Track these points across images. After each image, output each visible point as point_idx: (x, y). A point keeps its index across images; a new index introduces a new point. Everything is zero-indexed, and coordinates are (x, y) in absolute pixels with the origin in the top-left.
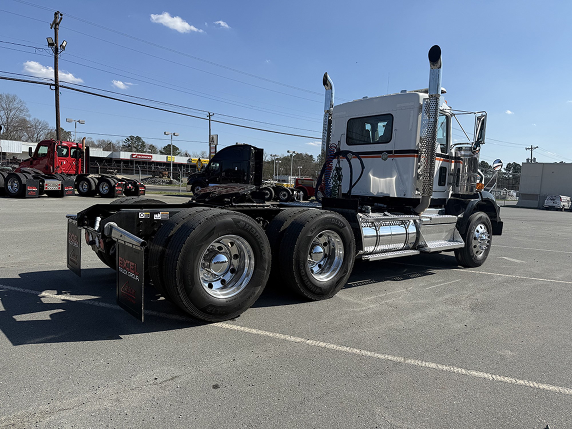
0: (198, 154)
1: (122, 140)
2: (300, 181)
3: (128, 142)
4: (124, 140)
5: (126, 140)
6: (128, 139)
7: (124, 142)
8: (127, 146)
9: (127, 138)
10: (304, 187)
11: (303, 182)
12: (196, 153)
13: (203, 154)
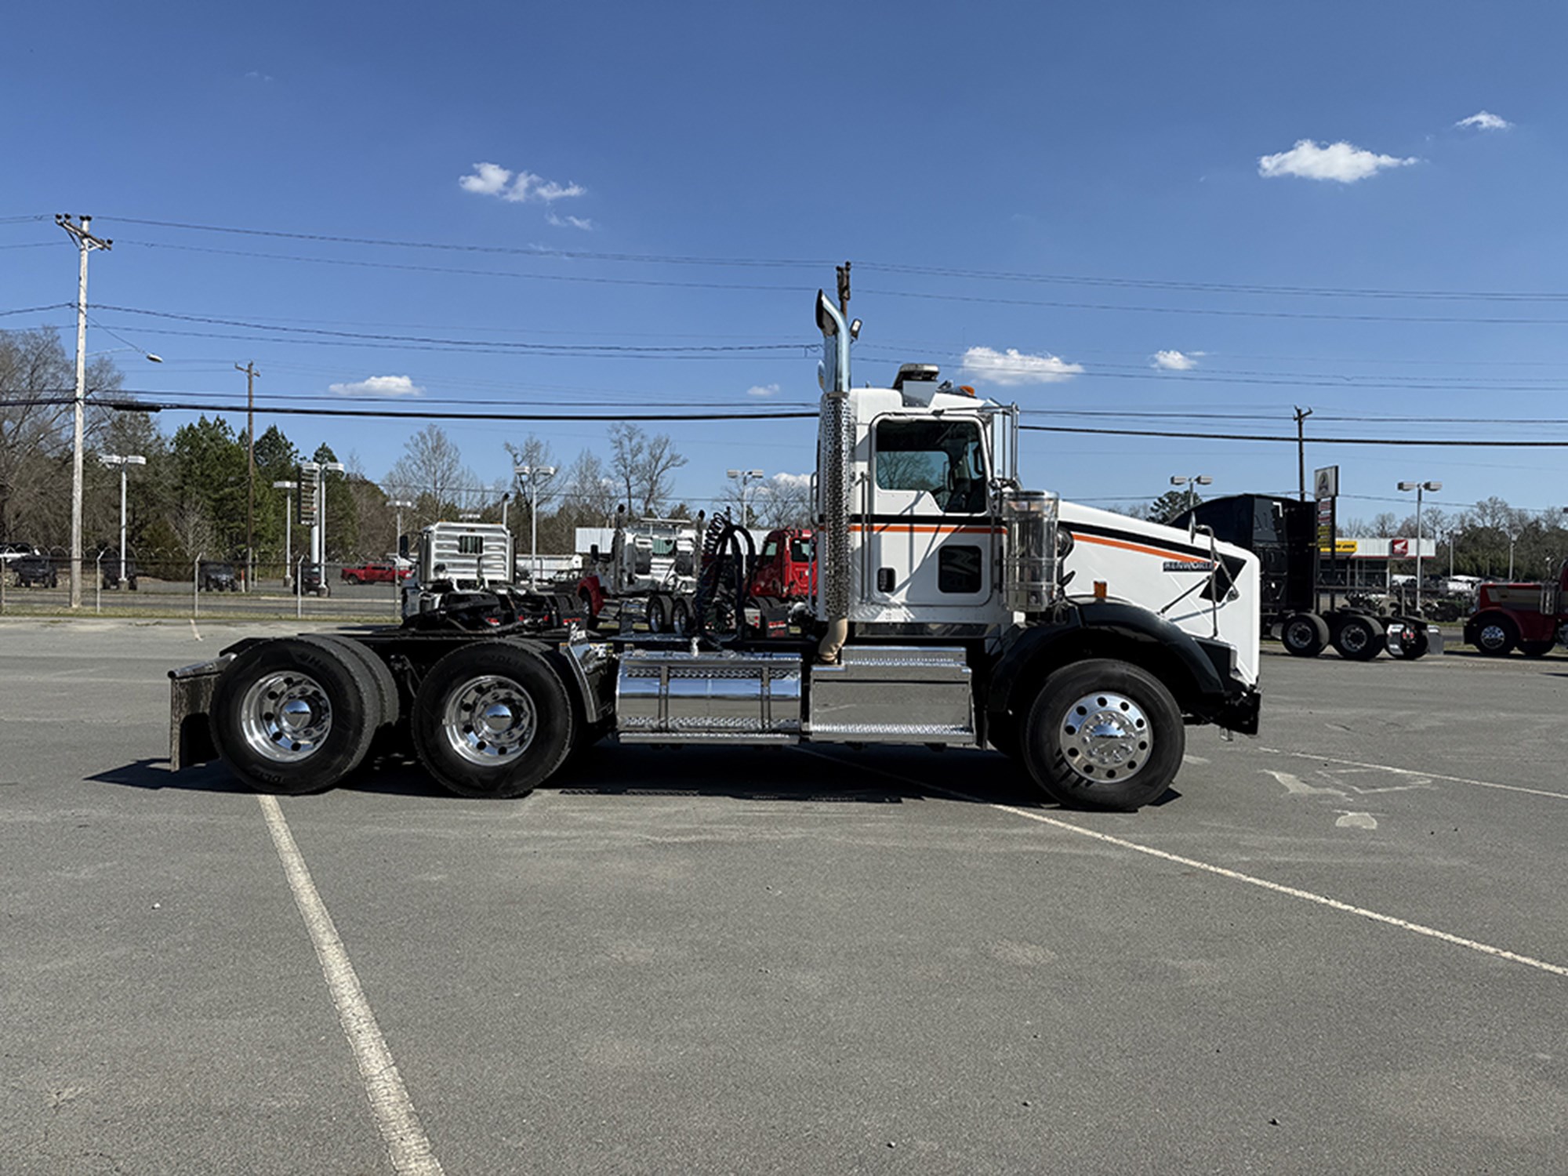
0: (1366, 523)
1: (1145, 507)
2: (1495, 591)
3: (1161, 510)
4: (1152, 505)
5: (1155, 504)
6: (1163, 502)
7: (1152, 509)
8: (1160, 518)
9: (1160, 499)
10: (1505, 611)
11: (1504, 597)
12: (1361, 522)
13: (1383, 525)
